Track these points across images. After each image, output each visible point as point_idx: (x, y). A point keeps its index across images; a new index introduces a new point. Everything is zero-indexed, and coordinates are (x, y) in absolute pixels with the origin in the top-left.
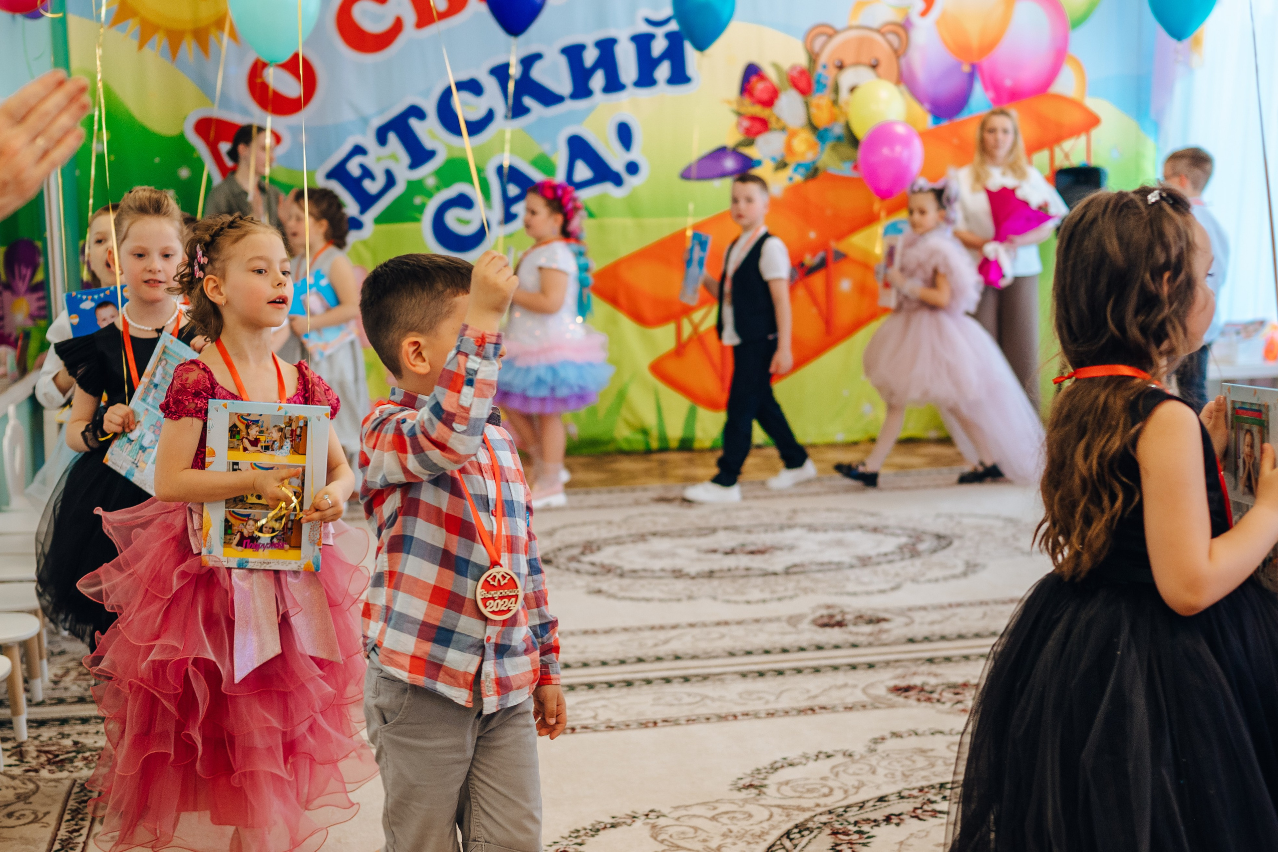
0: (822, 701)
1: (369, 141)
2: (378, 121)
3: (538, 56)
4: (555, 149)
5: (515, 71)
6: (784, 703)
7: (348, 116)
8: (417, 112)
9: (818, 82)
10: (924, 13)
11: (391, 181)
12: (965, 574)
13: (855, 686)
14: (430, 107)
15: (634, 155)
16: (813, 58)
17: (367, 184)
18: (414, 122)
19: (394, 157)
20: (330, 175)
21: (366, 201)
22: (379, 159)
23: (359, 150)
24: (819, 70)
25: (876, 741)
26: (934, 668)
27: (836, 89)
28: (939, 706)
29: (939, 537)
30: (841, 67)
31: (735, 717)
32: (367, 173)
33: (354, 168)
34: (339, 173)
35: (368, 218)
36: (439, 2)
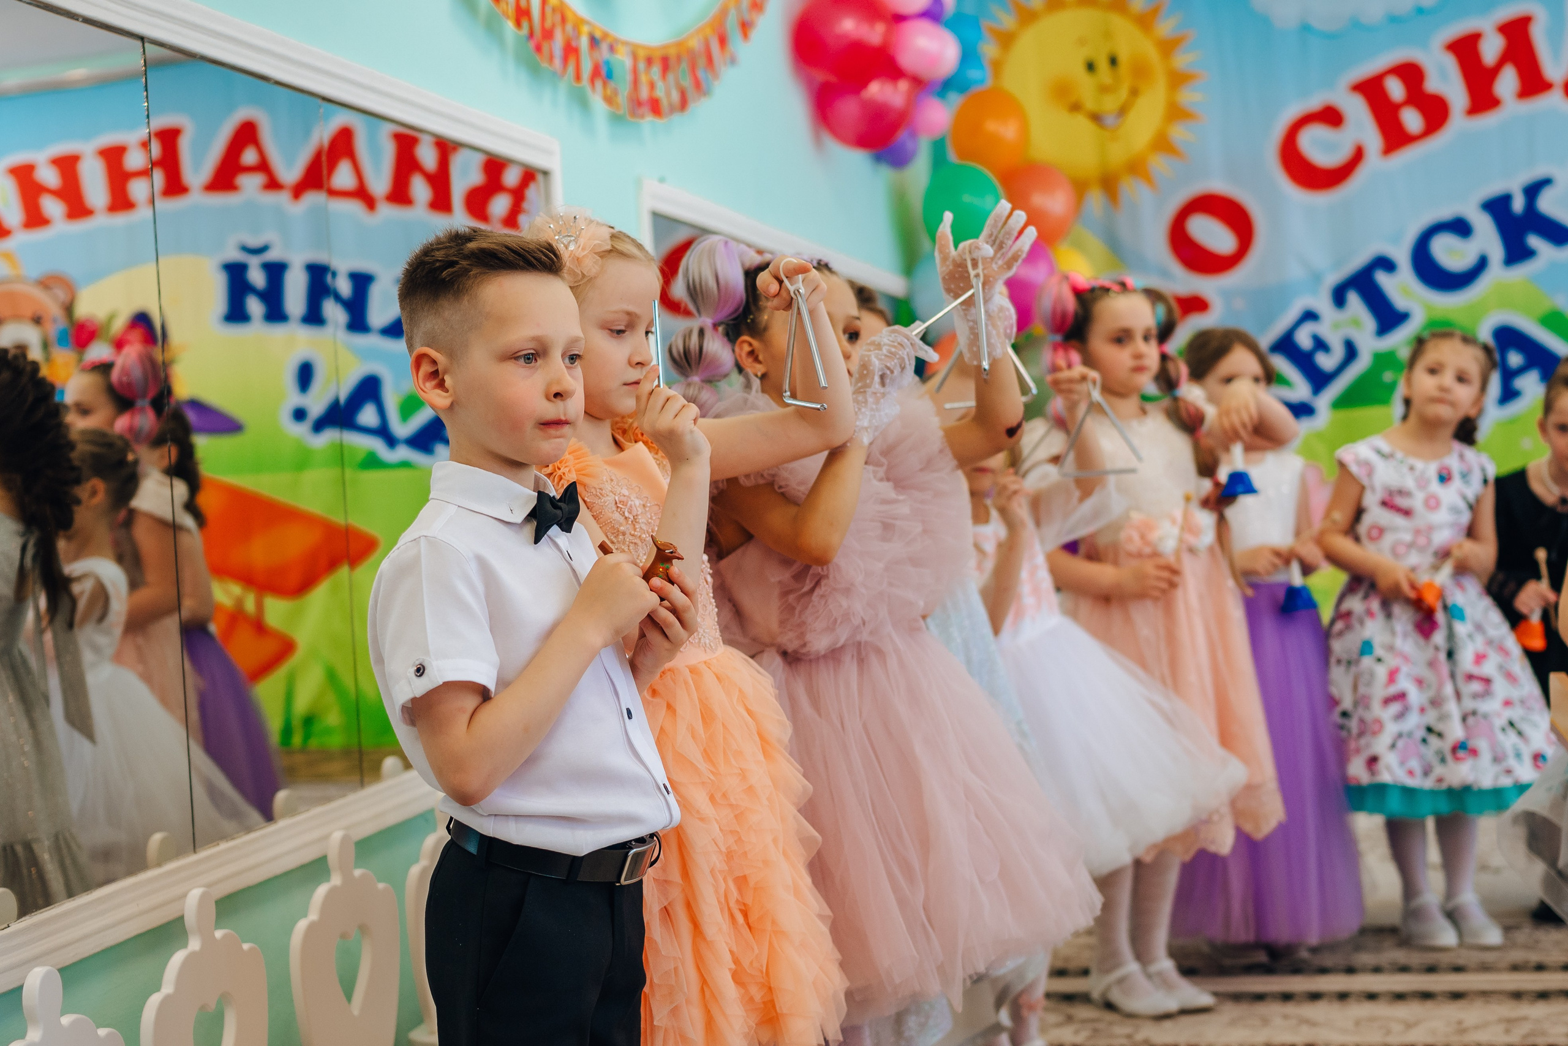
1: (1323, 303)
2: (1334, 278)
3: (1545, 182)
5: (1518, 205)
7: (1295, 272)
8: (1385, 264)
11: (1351, 352)
14: (1402, 255)
17: (1321, 359)
18: (1382, 278)
19: (1356, 323)
21: (1319, 380)
23: (1310, 316)
32: (1321, 345)
33: (1304, 339)
34: (1285, 345)
35: (1323, 402)
36: (1412, 120)
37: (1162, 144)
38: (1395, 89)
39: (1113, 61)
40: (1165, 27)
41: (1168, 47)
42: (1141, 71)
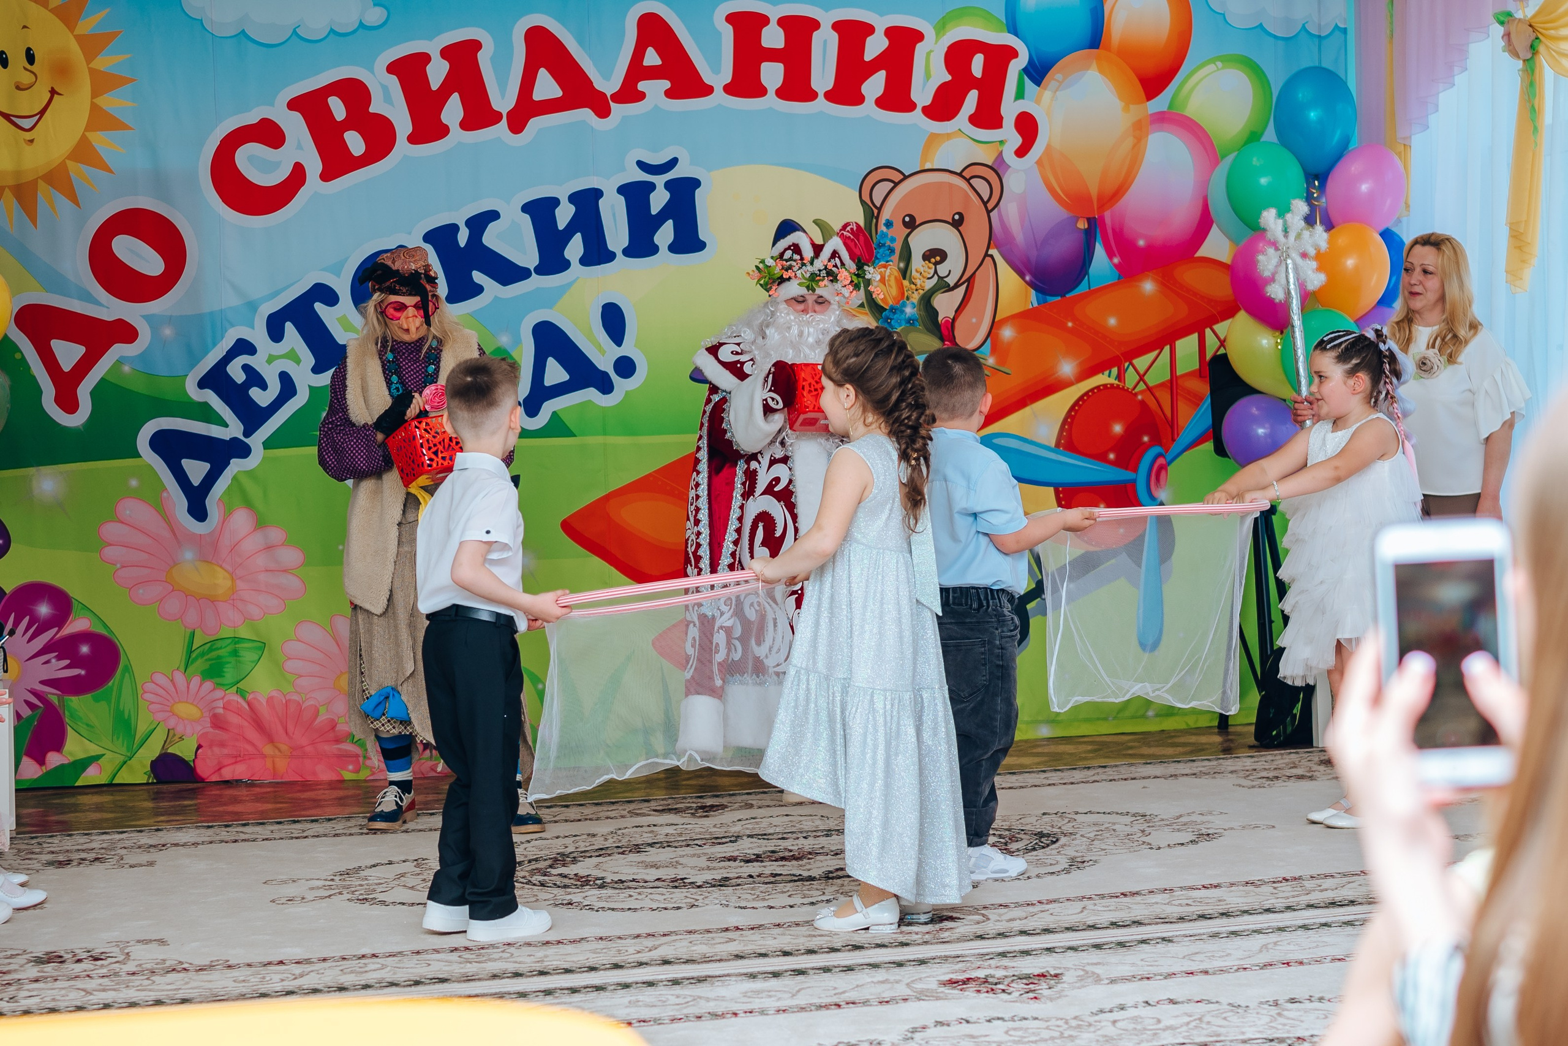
0: (852, 996)
1: (258, 335)
2: (269, 307)
3: (493, 216)
4: (517, 342)
5: (463, 237)
6: (802, 1000)
7: (229, 300)
8: (325, 294)
9: (881, 245)
10: (1021, 152)
11: (288, 389)
12: (1067, 871)
13: (897, 982)
14: (342, 286)
15: (628, 349)
16: (872, 212)
17: (255, 393)
18: (320, 310)
19: (292, 356)
20: (203, 384)
21: (253, 417)
22: (271, 359)
23: (244, 347)
24: (882, 228)
25: (914, 1031)
26: (1005, 962)
27: (906, 255)
28: (1004, 996)
29: (1041, 835)
30: (911, 224)
31: (735, 1014)
32: (255, 378)
33: (235, 371)
34: (215, 379)
35: (256, 441)
36: (355, 143)
37: (84, 152)
38: (338, 108)
39: (30, 57)
40: (88, 24)
41: (92, 45)
42: (62, 70)
